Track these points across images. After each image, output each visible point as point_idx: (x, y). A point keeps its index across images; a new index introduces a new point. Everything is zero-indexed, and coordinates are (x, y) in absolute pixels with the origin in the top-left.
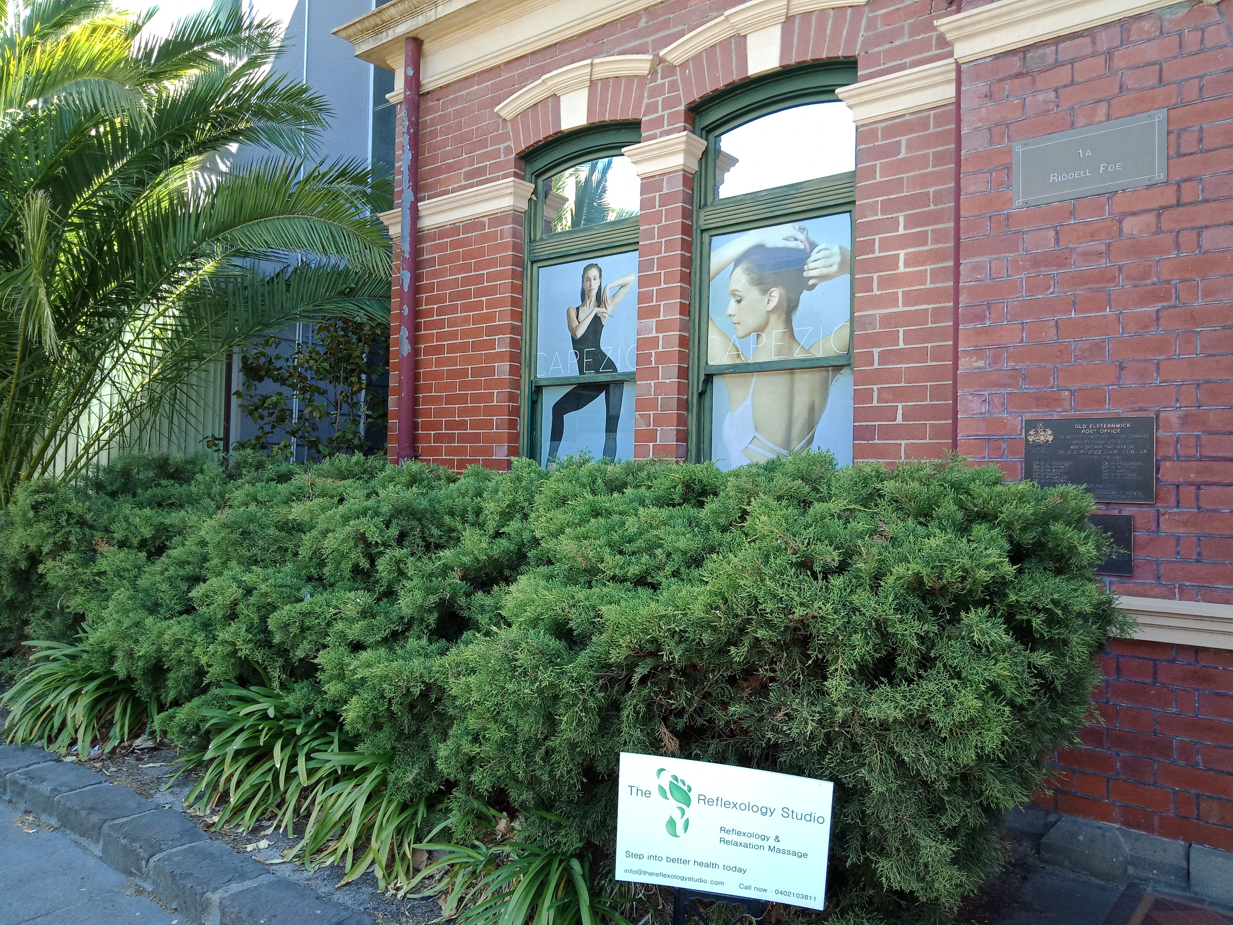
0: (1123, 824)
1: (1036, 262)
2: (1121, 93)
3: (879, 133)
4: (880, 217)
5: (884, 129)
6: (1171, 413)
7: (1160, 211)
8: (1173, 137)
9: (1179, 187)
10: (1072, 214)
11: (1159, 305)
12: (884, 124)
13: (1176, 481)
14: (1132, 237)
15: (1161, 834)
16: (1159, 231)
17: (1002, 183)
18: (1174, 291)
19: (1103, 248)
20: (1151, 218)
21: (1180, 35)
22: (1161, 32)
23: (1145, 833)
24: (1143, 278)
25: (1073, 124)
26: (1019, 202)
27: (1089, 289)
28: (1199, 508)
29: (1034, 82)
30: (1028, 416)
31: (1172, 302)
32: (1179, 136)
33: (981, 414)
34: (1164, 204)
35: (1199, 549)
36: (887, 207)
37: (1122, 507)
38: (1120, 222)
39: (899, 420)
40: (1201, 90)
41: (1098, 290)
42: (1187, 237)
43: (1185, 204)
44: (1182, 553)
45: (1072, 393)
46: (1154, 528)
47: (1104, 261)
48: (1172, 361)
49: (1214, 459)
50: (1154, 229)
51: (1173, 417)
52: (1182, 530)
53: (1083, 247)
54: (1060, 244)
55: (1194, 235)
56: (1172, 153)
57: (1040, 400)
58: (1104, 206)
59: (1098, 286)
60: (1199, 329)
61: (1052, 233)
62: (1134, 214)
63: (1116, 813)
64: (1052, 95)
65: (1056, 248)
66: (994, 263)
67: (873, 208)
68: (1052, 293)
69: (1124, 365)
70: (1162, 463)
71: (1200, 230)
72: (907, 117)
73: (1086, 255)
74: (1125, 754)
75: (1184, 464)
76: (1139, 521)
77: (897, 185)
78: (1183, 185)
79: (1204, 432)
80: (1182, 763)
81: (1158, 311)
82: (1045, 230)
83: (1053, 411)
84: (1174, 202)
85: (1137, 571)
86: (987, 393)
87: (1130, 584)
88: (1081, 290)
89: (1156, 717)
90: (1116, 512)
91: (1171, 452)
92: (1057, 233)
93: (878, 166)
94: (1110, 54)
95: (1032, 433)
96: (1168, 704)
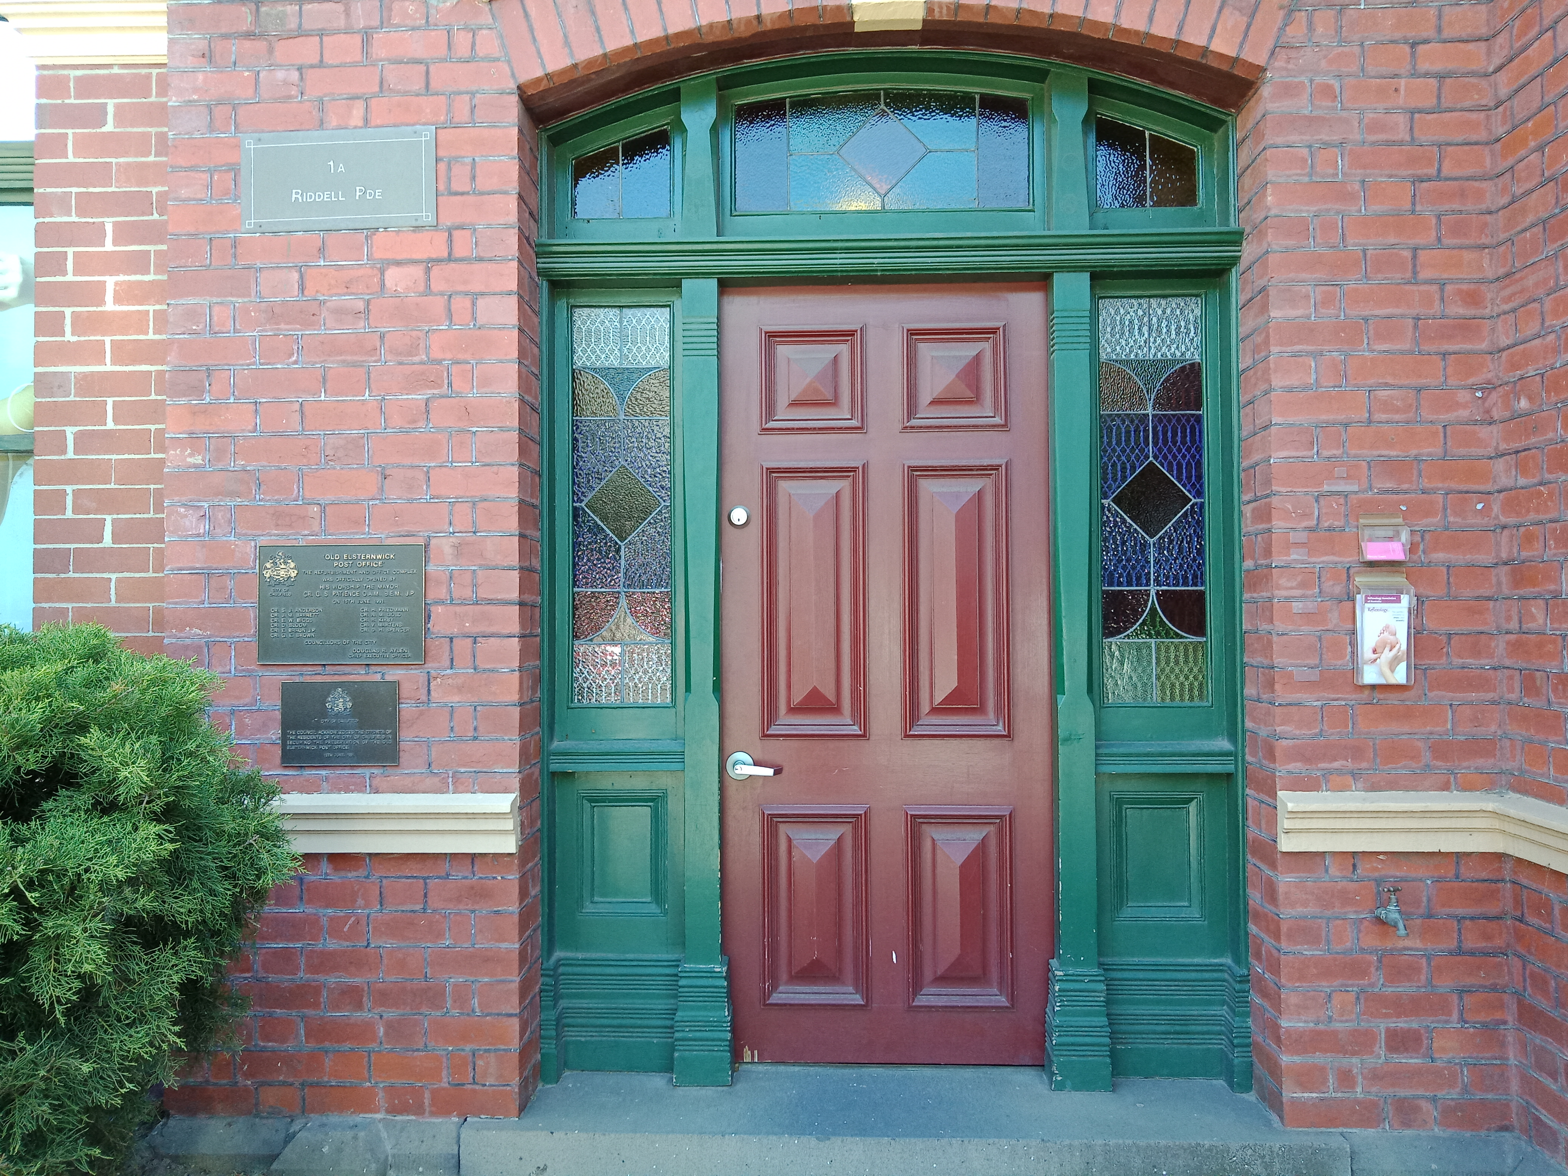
0: (388, 1112)
1: (273, 315)
2: (381, 91)
3: (72, 85)
4: (74, 218)
5: (78, 79)
6: (444, 540)
7: (429, 264)
8: (442, 166)
9: (450, 235)
10: (322, 251)
11: (430, 392)
12: (79, 73)
13: (448, 633)
14: (396, 295)
15: (433, 1114)
16: (428, 291)
17: (226, 193)
18: (446, 374)
19: (361, 305)
20: (417, 272)
21: (448, 32)
22: (427, 21)
23: (413, 1117)
24: (410, 354)
25: (322, 122)
26: (250, 223)
27: (344, 361)
28: (475, 669)
29: (271, 50)
30: (264, 541)
31: (444, 390)
32: (449, 168)
33: (198, 535)
34: (434, 256)
35: (475, 723)
36: (86, 204)
37: (384, 669)
38: (382, 272)
39: (107, 540)
40: (473, 108)
41: (354, 365)
42: (461, 304)
43: (457, 260)
44: (455, 729)
45: (323, 509)
46: (424, 698)
47: (362, 324)
48: (444, 469)
49: (490, 602)
50: (422, 288)
51: (444, 546)
52: (456, 699)
53: (335, 301)
54: (306, 293)
55: (468, 303)
56: (442, 187)
57: (280, 517)
58: (362, 246)
59: (356, 358)
60: (474, 429)
61: (296, 276)
62: (398, 263)
63: (381, 1098)
64: (295, 76)
65: (300, 298)
66: (216, 309)
67: (63, 203)
68: (296, 362)
69: (387, 472)
70: (432, 608)
71: (475, 297)
72: (116, 70)
73: (340, 312)
74: (391, 1014)
75: (458, 609)
76: (406, 690)
77: (102, 174)
78: (456, 234)
79: (480, 566)
80: (455, 1012)
81: (428, 399)
82: (286, 270)
83: (298, 534)
84: (445, 254)
85: (404, 757)
86: (206, 506)
87: (395, 776)
88: (333, 362)
89: (426, 955)
90: (378, 678)
91: (443, 593)
92: (302, 277)
93: (70, 137)
94: (367, 36)
95: (268, 565)
96: (440, 935)
